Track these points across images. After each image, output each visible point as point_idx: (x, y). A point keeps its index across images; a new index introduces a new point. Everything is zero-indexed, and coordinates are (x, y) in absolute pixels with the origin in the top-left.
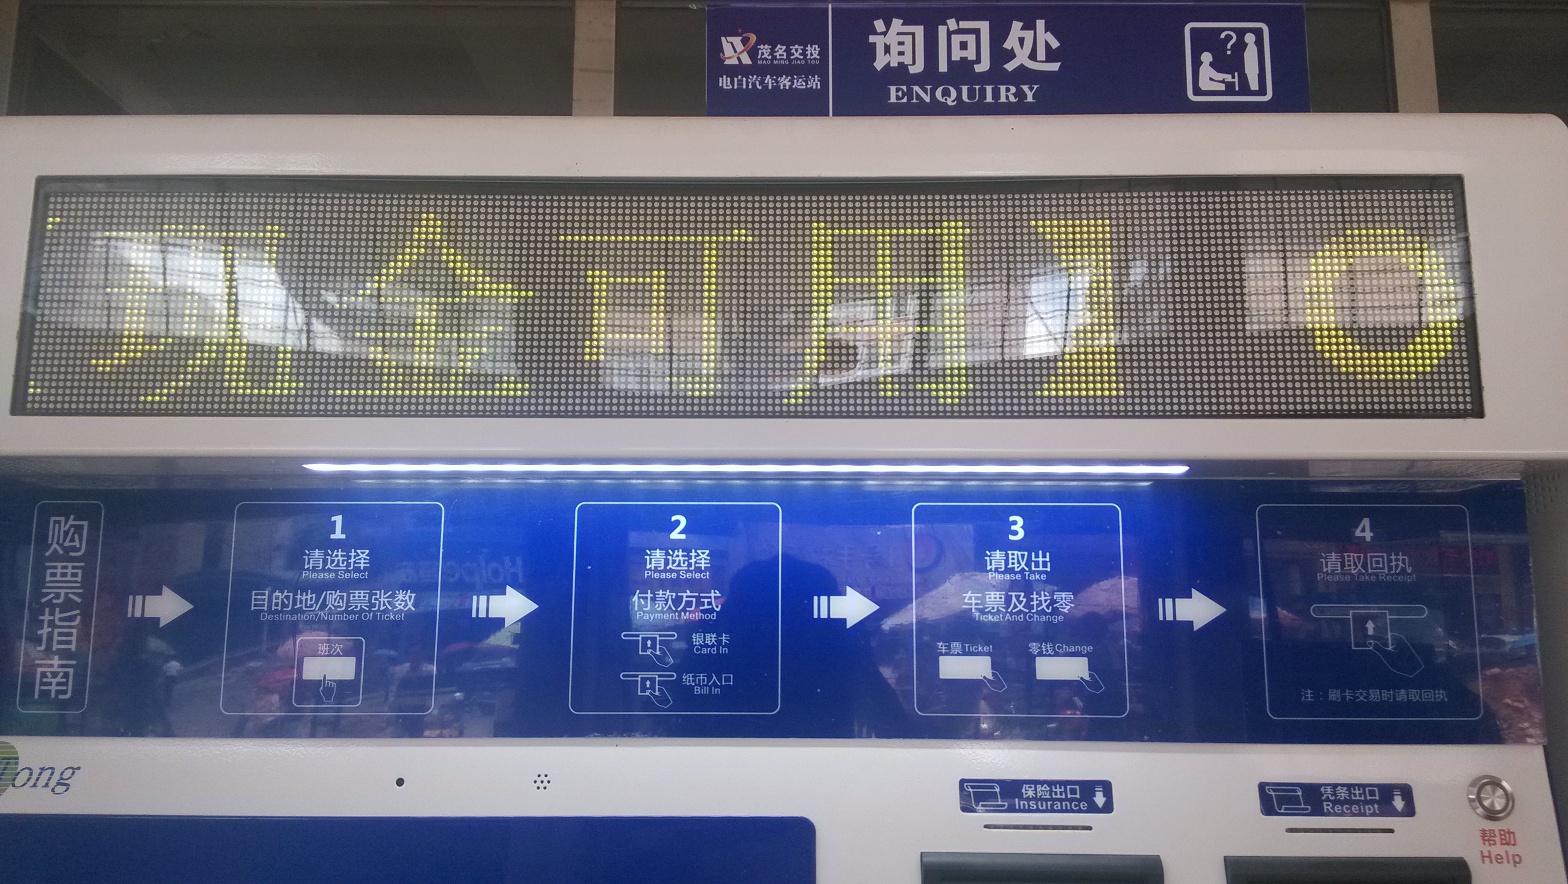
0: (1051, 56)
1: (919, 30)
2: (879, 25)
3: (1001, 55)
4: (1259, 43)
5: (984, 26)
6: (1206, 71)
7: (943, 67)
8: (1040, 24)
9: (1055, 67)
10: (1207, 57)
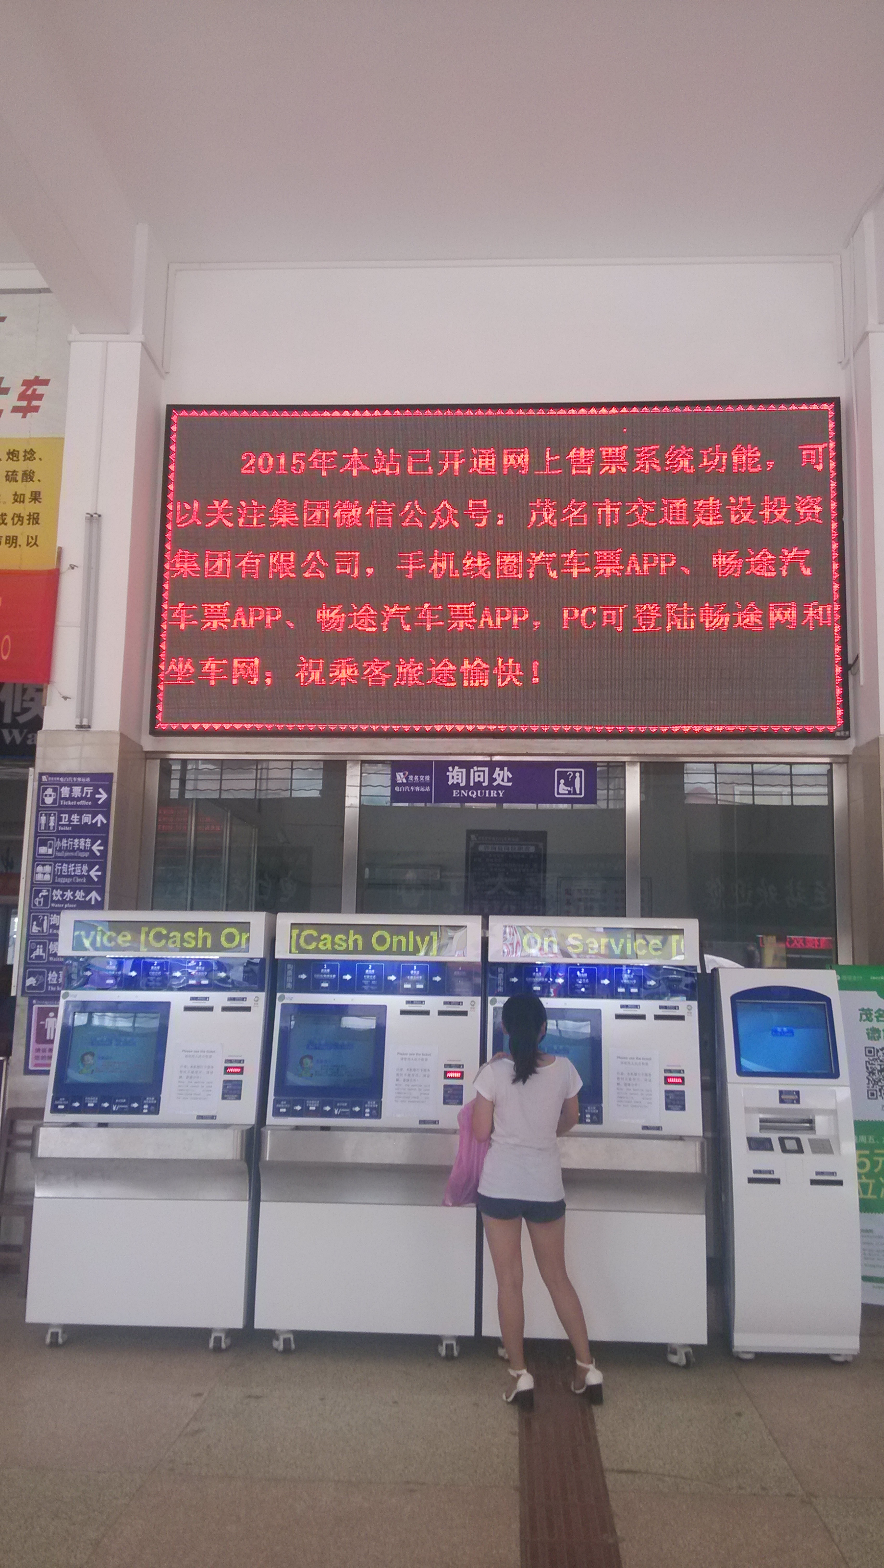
0: (509, 780)
1: (464, 771)
2: (450, 769)
3: (492, 780)
4: (581, 776)
5: (486, 769)
6: (562, 786)
7: (472, 784)
8: (506, 769)
9: (510, 784)
10: (562, 781)
